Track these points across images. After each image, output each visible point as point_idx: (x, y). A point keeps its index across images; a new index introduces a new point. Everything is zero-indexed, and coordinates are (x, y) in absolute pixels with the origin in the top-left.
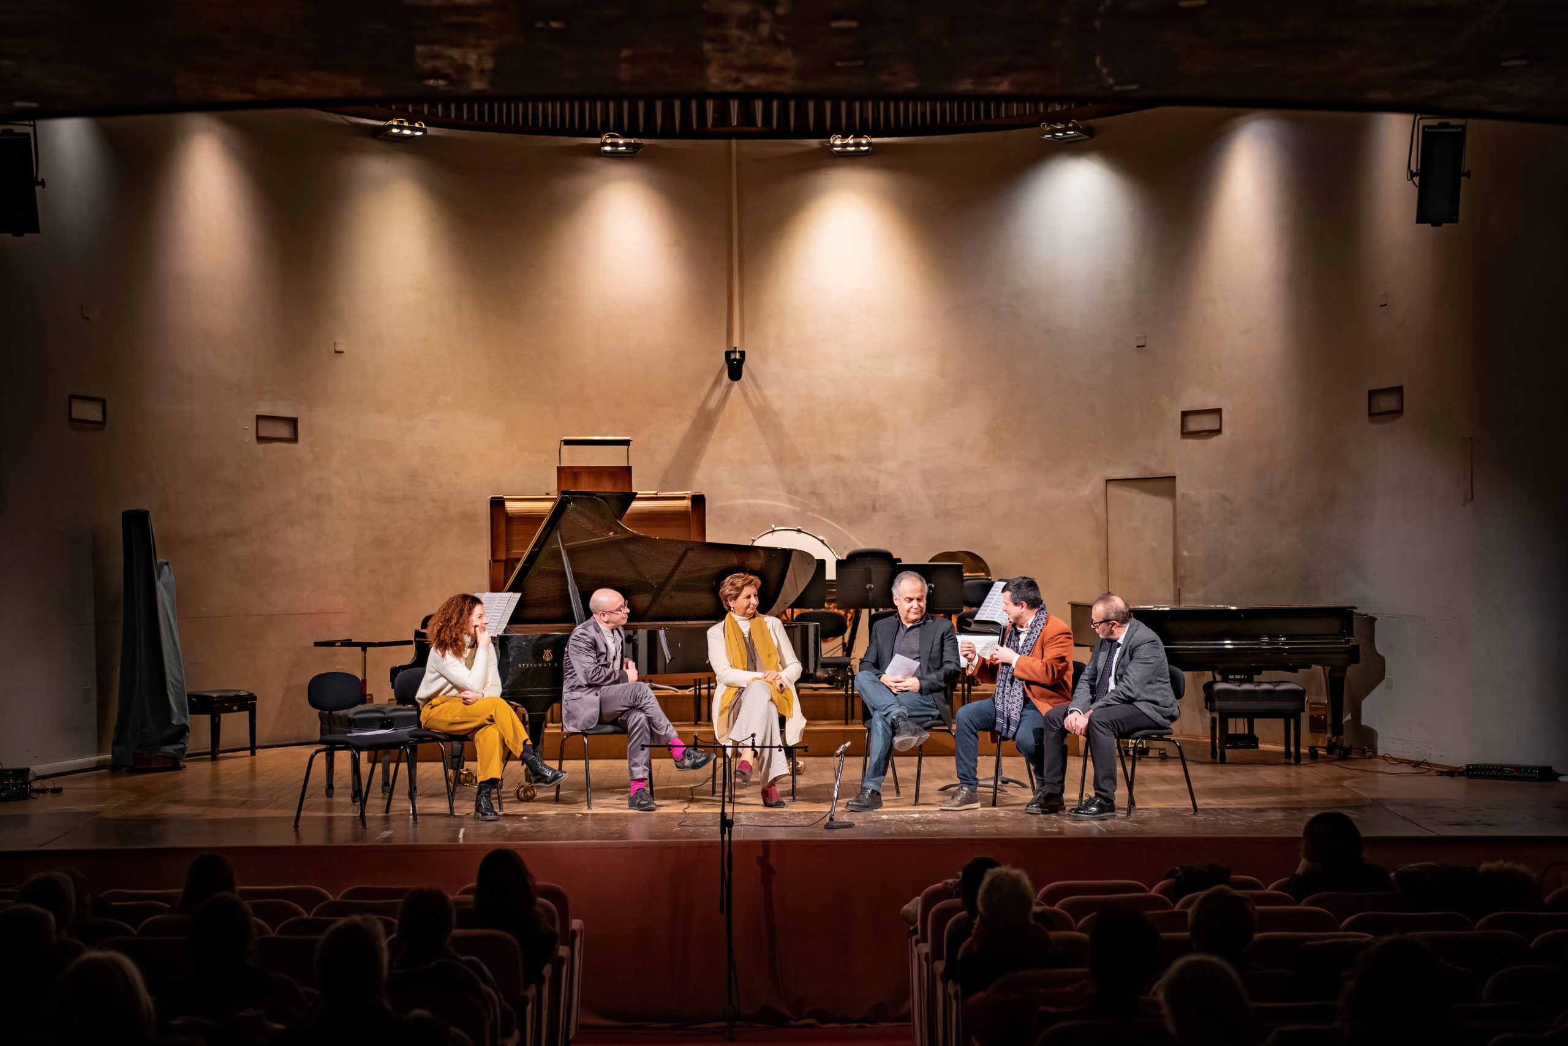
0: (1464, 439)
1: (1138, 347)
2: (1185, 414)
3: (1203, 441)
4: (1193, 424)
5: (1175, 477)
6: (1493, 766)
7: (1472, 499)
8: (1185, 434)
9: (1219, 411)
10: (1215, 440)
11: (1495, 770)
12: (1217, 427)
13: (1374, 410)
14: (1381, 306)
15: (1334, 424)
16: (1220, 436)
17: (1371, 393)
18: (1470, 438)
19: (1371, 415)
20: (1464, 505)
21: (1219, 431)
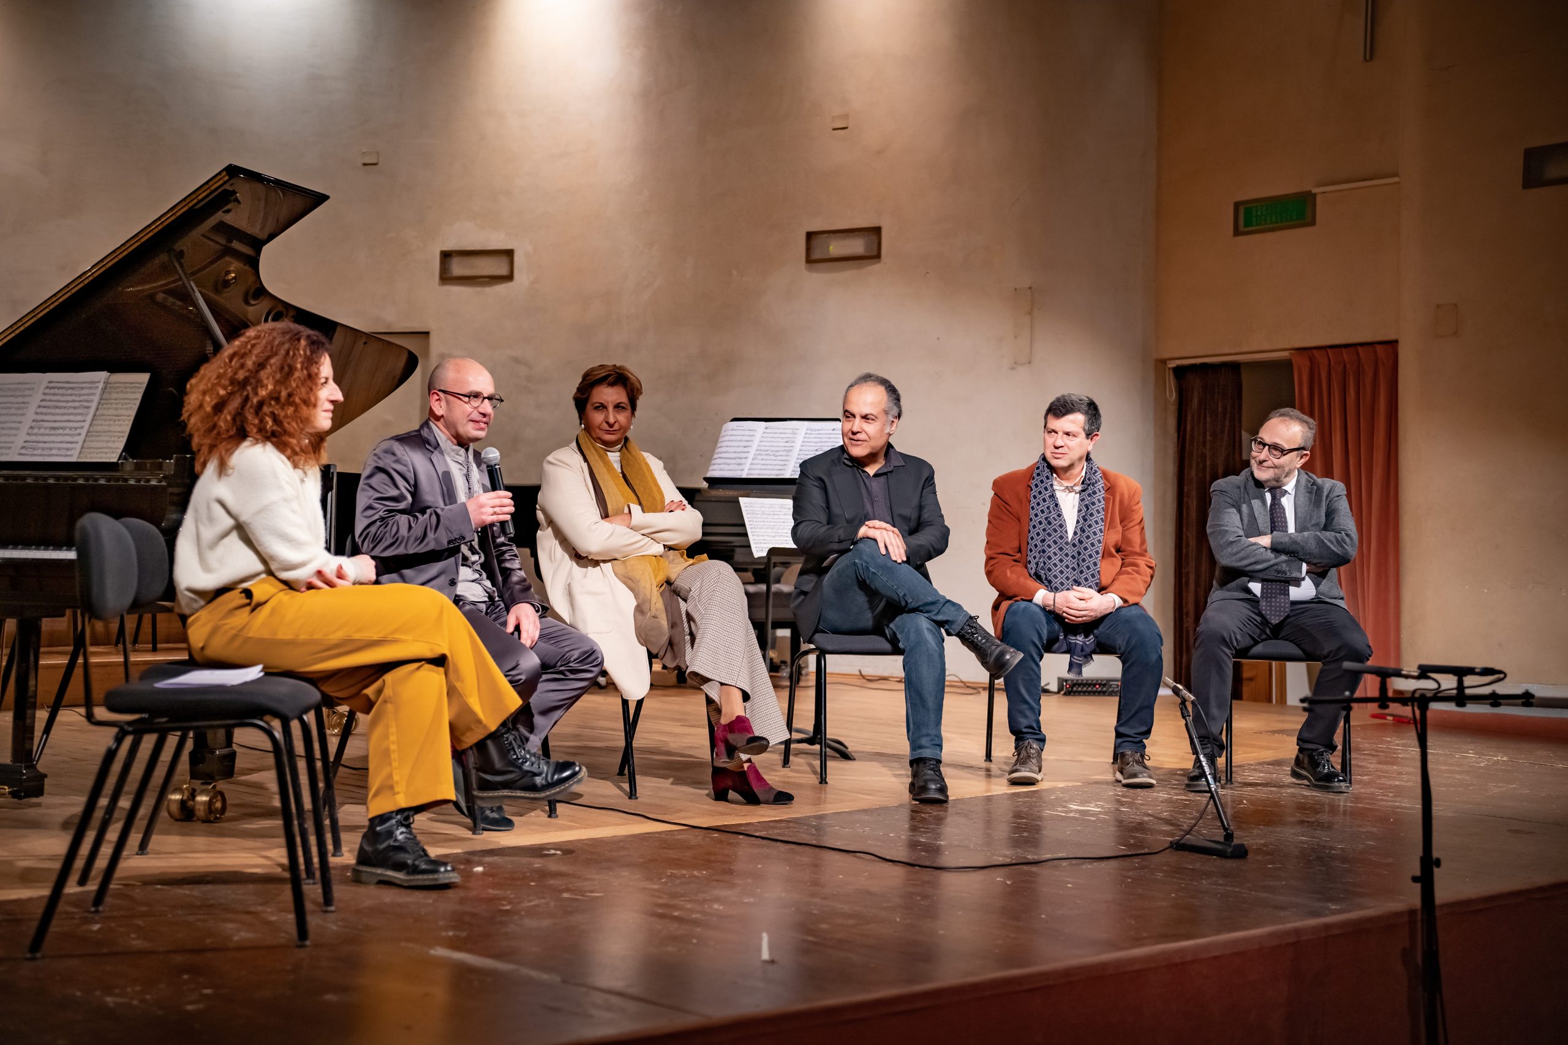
0: (1016, 289)
1: (365, 164)
2: (446, 256)
3: (479, 289)
4: (458, 268)
5: (428, 333)
6: (1097, 680)
7: (1030, 362)
8: (446, 278)
9: (509, 254)
10: (501, 288)
11: (1100, 685)
12: (504, 271)
13: (817, 255)
14: (834, 129)
15: (735, 273)
16: (510, 285)
17: (810, 236)
18: (1030, 288)
19: (810, 260)
20: (1013, 368)
21: (510, 277)
